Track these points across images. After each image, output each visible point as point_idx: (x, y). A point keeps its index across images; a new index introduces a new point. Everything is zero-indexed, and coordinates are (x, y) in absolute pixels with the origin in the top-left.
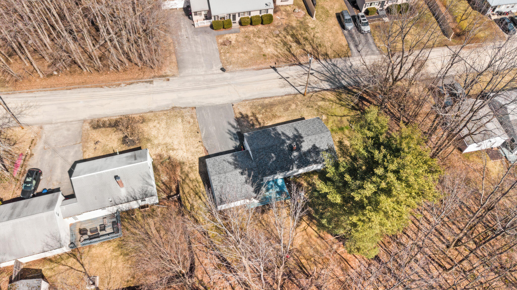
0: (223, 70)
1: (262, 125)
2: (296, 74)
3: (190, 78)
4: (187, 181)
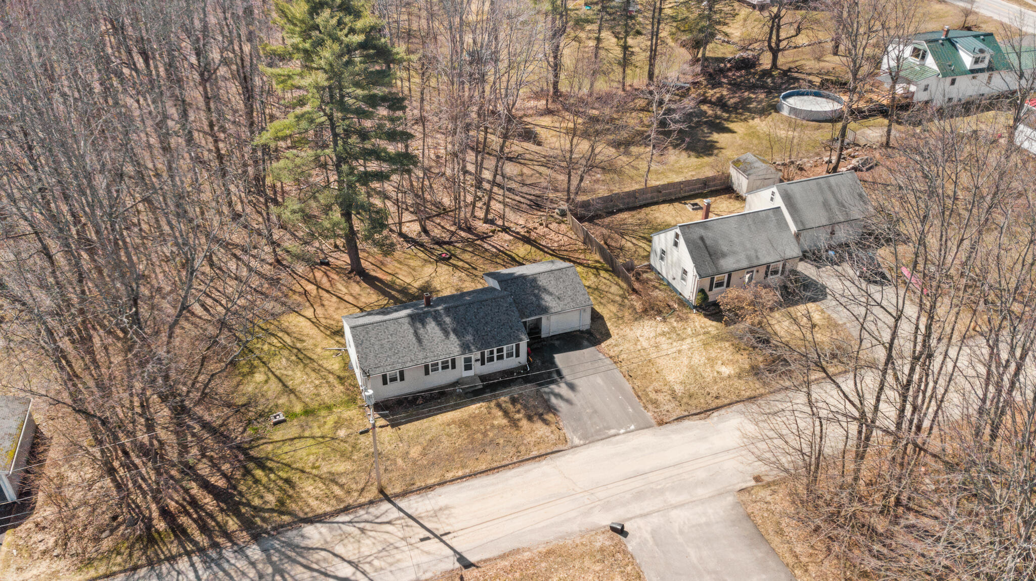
0: (621, 531)
1: (493, 404)
2: (398, 557)
3: (701, 492)
4: (618, 298)
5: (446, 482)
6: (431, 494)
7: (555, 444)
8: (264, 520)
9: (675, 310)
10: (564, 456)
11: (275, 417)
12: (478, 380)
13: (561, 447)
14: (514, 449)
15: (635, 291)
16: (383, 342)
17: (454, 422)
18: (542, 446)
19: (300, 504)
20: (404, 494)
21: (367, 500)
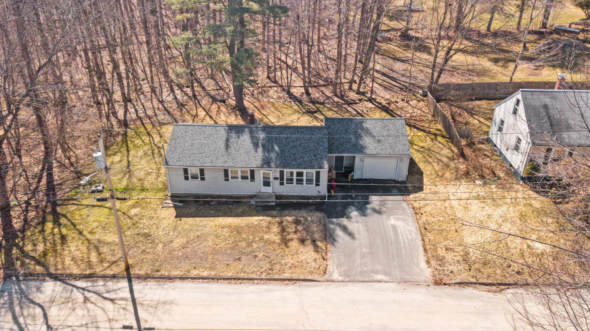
1: (275, 220)
4: (445, 159)
5: (187, 278)
6: (169, 285)
7: (311, 273)
8: (23, 264)
9: (499, 178)
10: (315, 286)
11: (96, 187)
12: (274, 197)
13: (316, 277)
14: (268, 266)
15: (462, 155)
16: (195, 141)
17: (229, 227)
18: (298, 271)
19: (58, 259)
20: (146, 278)
21: (112, 273)
